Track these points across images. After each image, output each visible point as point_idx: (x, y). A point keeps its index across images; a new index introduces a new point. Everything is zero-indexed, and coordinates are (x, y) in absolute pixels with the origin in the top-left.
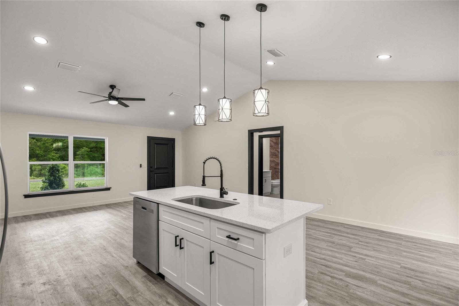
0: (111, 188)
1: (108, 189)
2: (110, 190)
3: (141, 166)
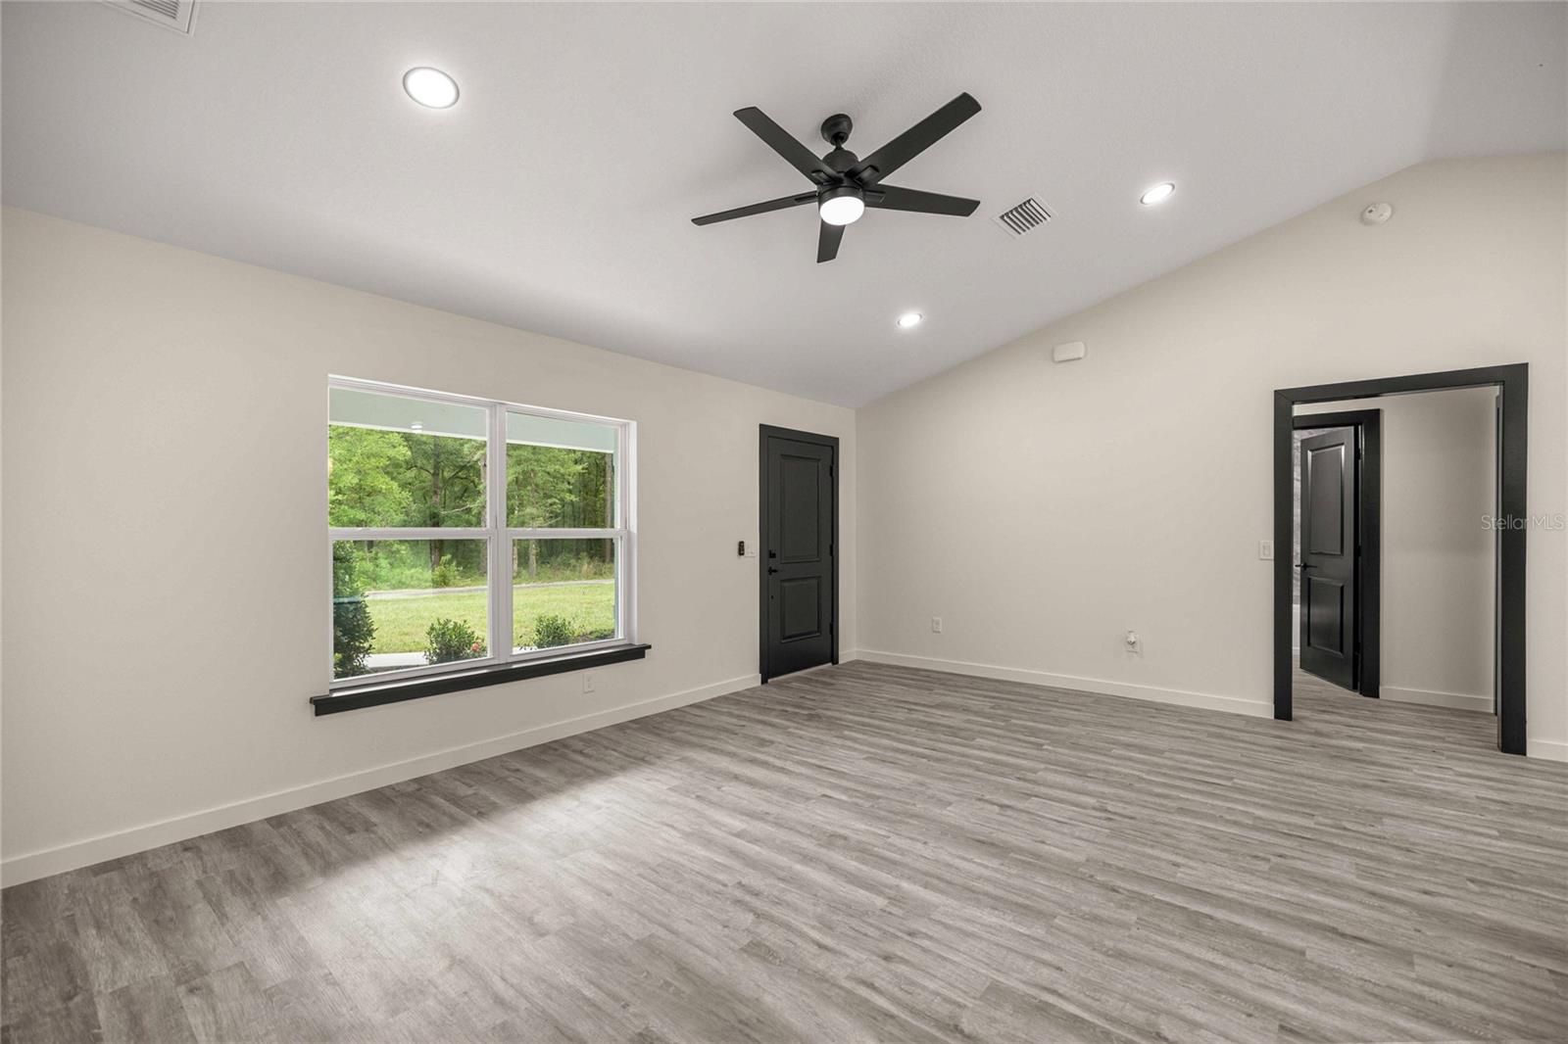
0: (650, 647)
1: (637, 653)
2: (643, 656)
3: (741, 547)
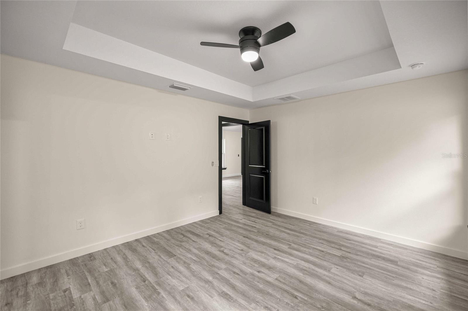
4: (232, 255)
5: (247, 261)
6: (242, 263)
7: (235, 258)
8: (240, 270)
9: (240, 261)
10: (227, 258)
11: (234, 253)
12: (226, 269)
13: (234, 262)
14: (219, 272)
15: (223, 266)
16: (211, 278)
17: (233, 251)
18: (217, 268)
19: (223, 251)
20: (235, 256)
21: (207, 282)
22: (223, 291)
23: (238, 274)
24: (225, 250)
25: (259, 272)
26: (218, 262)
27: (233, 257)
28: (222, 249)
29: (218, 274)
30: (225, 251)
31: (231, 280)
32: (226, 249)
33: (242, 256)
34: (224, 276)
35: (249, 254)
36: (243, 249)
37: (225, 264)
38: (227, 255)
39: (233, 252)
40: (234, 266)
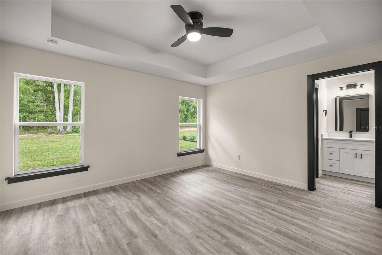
4: (210, 231)
5: (195, 222)
6: (200, 220)
7: (206, 227)
8: (202, 214)
9: (201, 222)
10: (215, 226)
11: (207, 233)
12: (214, 215)
13: (207, 221)
14: (220, 213)
15: (217, 218)
16: (224, 209)
17: (209, 236)
18: (223, 217)
19: (222, 236)
20: (207, 229)
21: (226, 208)
22: (213, 202)
23: (204, 211)
24: (220, 238)
25: (187, 212)
26: (223, 222)
27: (209, 227)
28: (224, 241)
29: (220, 212)
30: (220, 236)
31: (209, 208)
32: (219, 241)
33: (199, 228)
34: (215, 211)
35: (191, 231)
36: (196, 238)
37: (217, 220)
38: (216, 231)
39: (209, 234)
40: (208, 218)
